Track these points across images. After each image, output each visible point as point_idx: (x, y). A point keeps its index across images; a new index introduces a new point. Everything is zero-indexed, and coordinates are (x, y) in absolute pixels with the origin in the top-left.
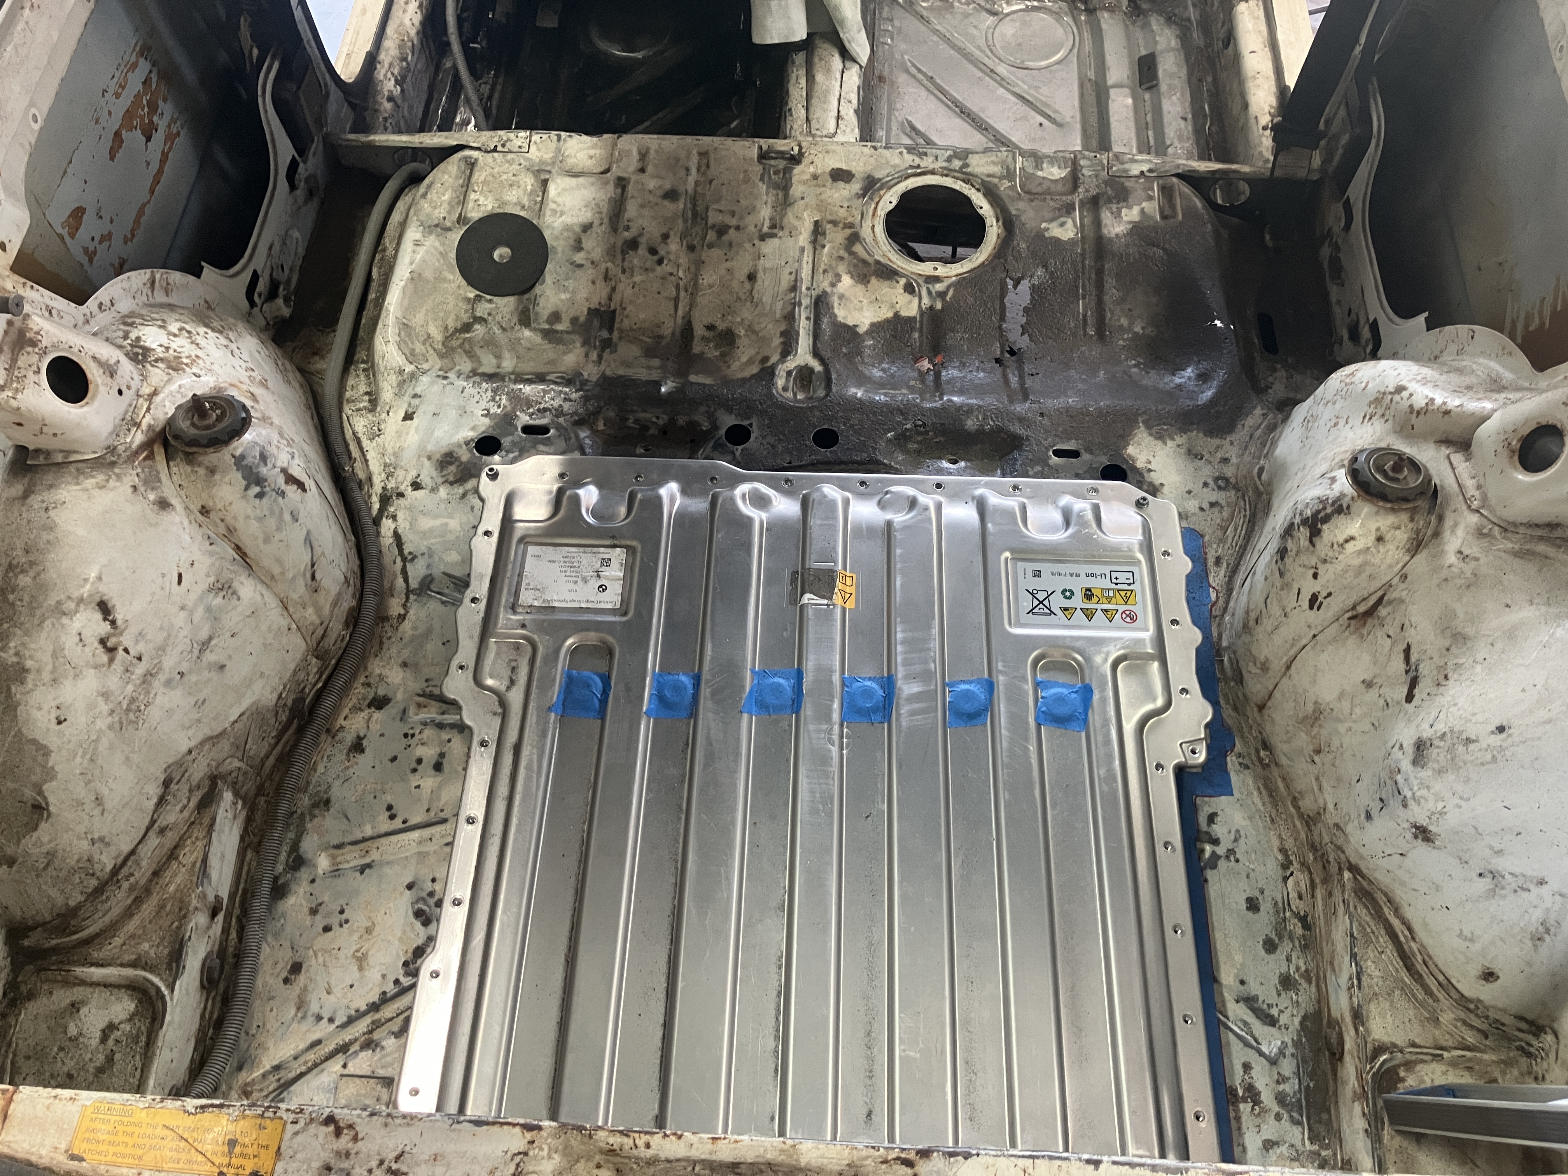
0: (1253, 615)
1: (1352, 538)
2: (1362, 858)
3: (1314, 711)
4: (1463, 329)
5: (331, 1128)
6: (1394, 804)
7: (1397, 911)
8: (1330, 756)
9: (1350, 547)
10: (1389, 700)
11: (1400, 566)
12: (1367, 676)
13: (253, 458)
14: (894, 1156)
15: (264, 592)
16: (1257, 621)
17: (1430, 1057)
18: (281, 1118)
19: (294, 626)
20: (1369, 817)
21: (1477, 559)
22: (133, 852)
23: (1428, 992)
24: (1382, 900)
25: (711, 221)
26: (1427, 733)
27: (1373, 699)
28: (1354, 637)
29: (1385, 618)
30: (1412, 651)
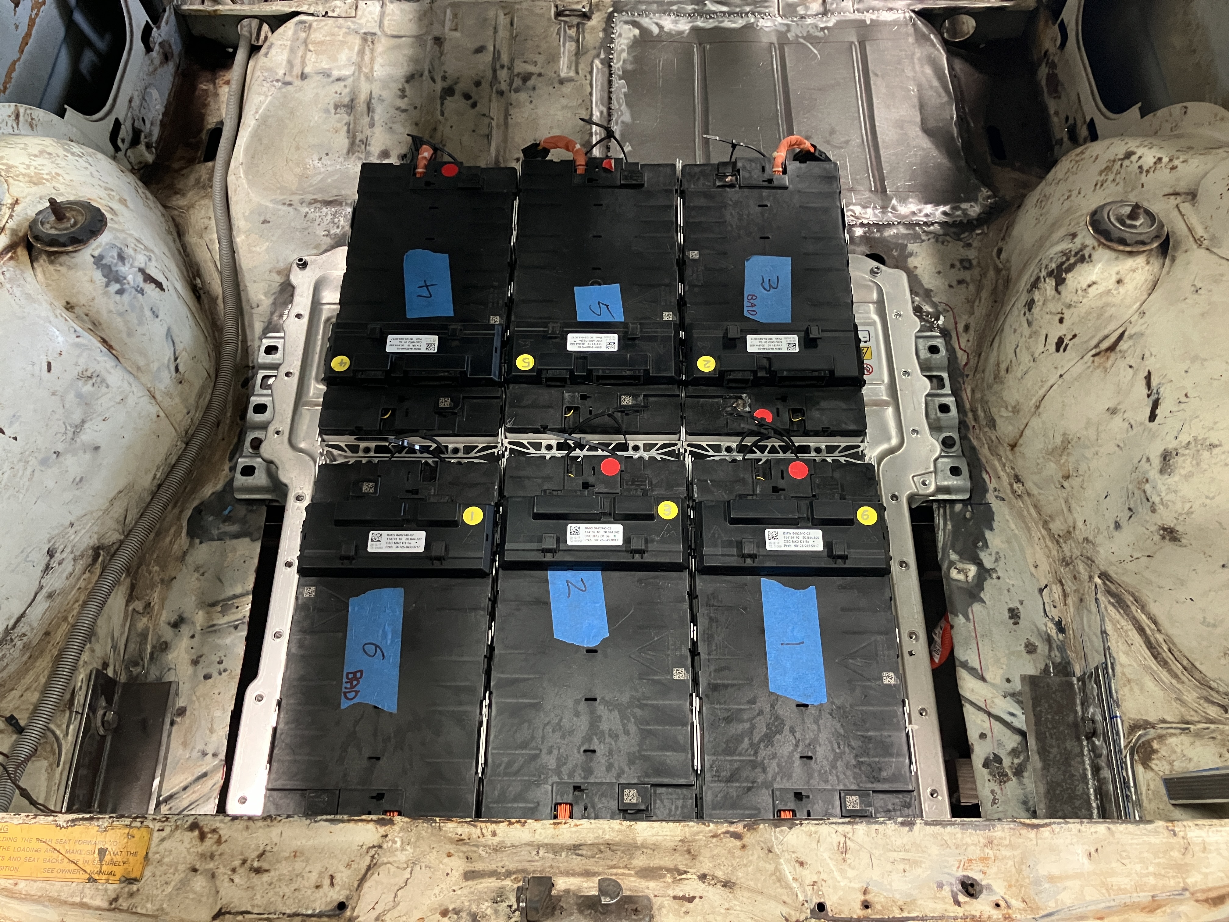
0: (1003, 366)
1: (1094, 283)
2: (1111, 564)
3: (1063, 442)
4: (1176, 109)
5: (196, 833)
6: (1143, 511)
7: (1143, 608)
8: (1079, 480)
9: (1092, 291)
10: (1133, 423)
11: (1138, 304)
12: (1111, 404)
13: (111, 258)
14: (724, 830)
15: (131, 380)
16: (1007, 370)
17: (1178, 731)
18: (148, 827)
19: (162, 414)
20: (1117, 526)
21: (1208, 290)
22: (23, 615)
23: (1175, 676)
24: (1129, 599)
25: (516, 70)
26: (1172, 445)
27: (1117, 423)
28: (1098, 371)
29: (1125, 352)
30: (1152, 377)
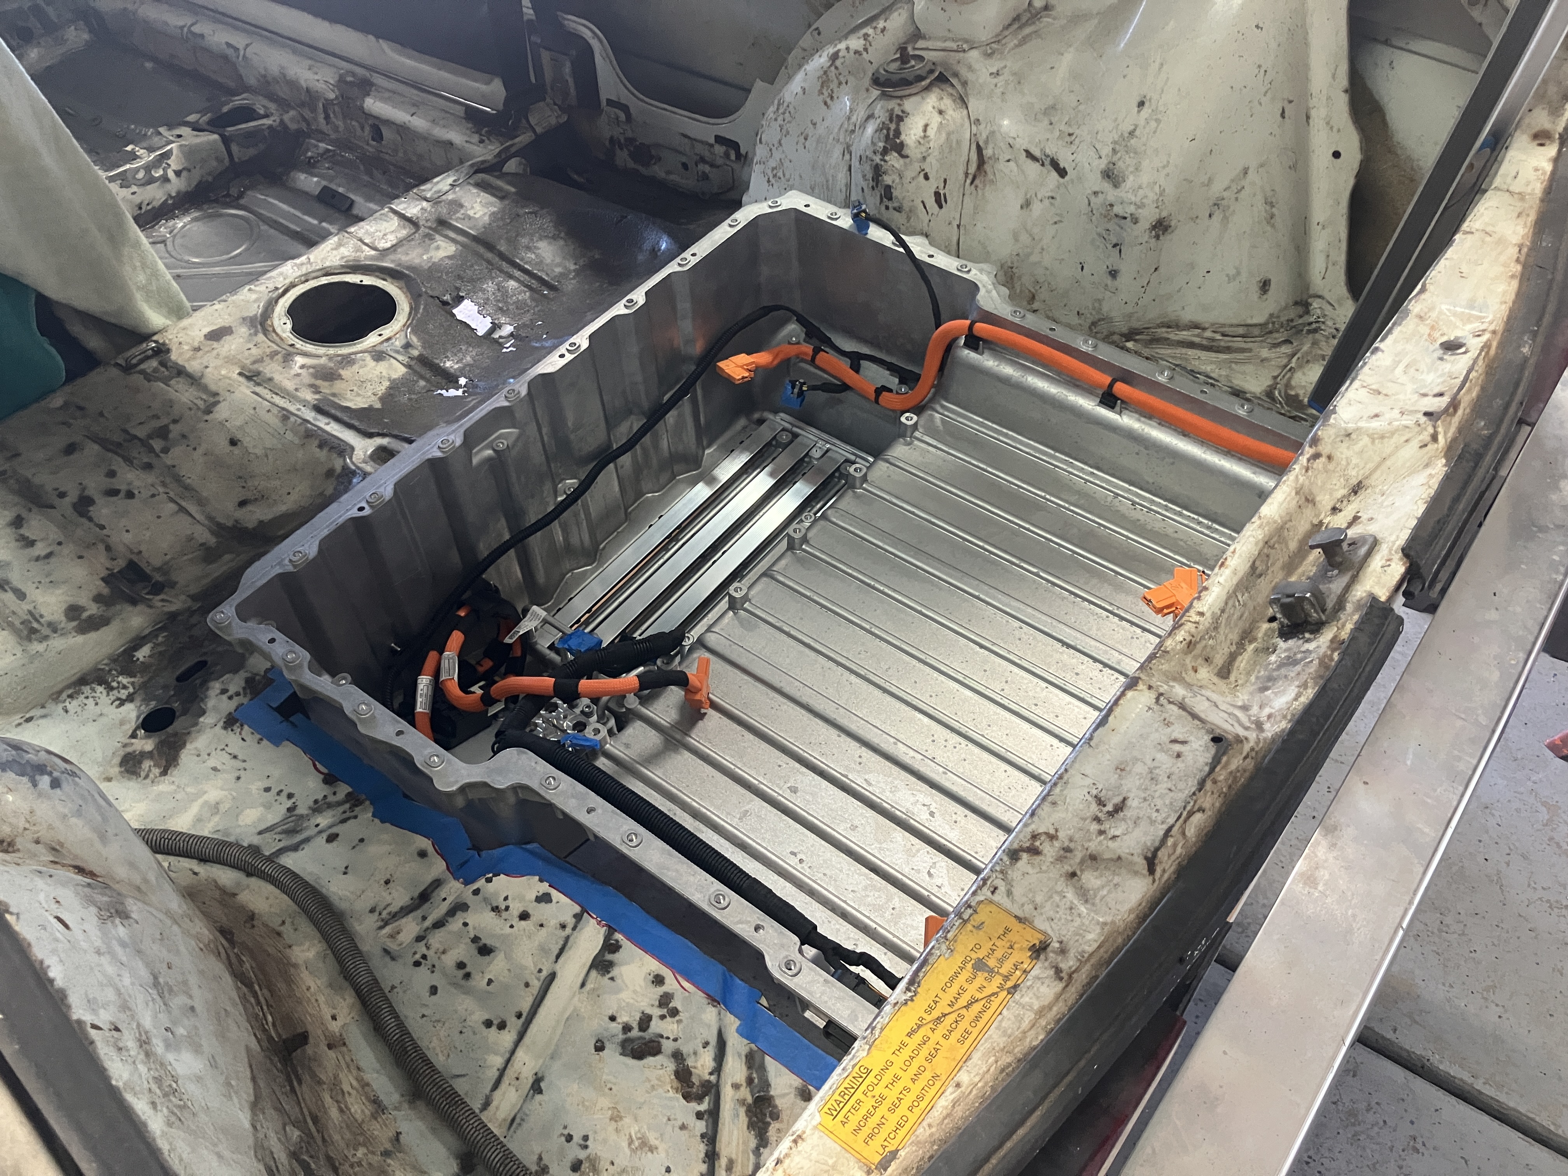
1: (926, 126)
2: (1130, 315)
5: (1025, 856)
6: (1127, 232)
7: (1178, 326)
8: (1045, 288)
9: (931, 132)
10: (1050, 194)
11: (966, 120)
12: (1021, 201)
17: (1289, 375)
18: (980, 903)
20: (1114, 274)
21: (1005, 67)
23: (1243, 349)
24: (1163, 331)
25: (140, 435)
26: (1103, 164)
27: (1037, 208)
28: (987, 188)
29: (994, 154)
30: (1032, 151)
